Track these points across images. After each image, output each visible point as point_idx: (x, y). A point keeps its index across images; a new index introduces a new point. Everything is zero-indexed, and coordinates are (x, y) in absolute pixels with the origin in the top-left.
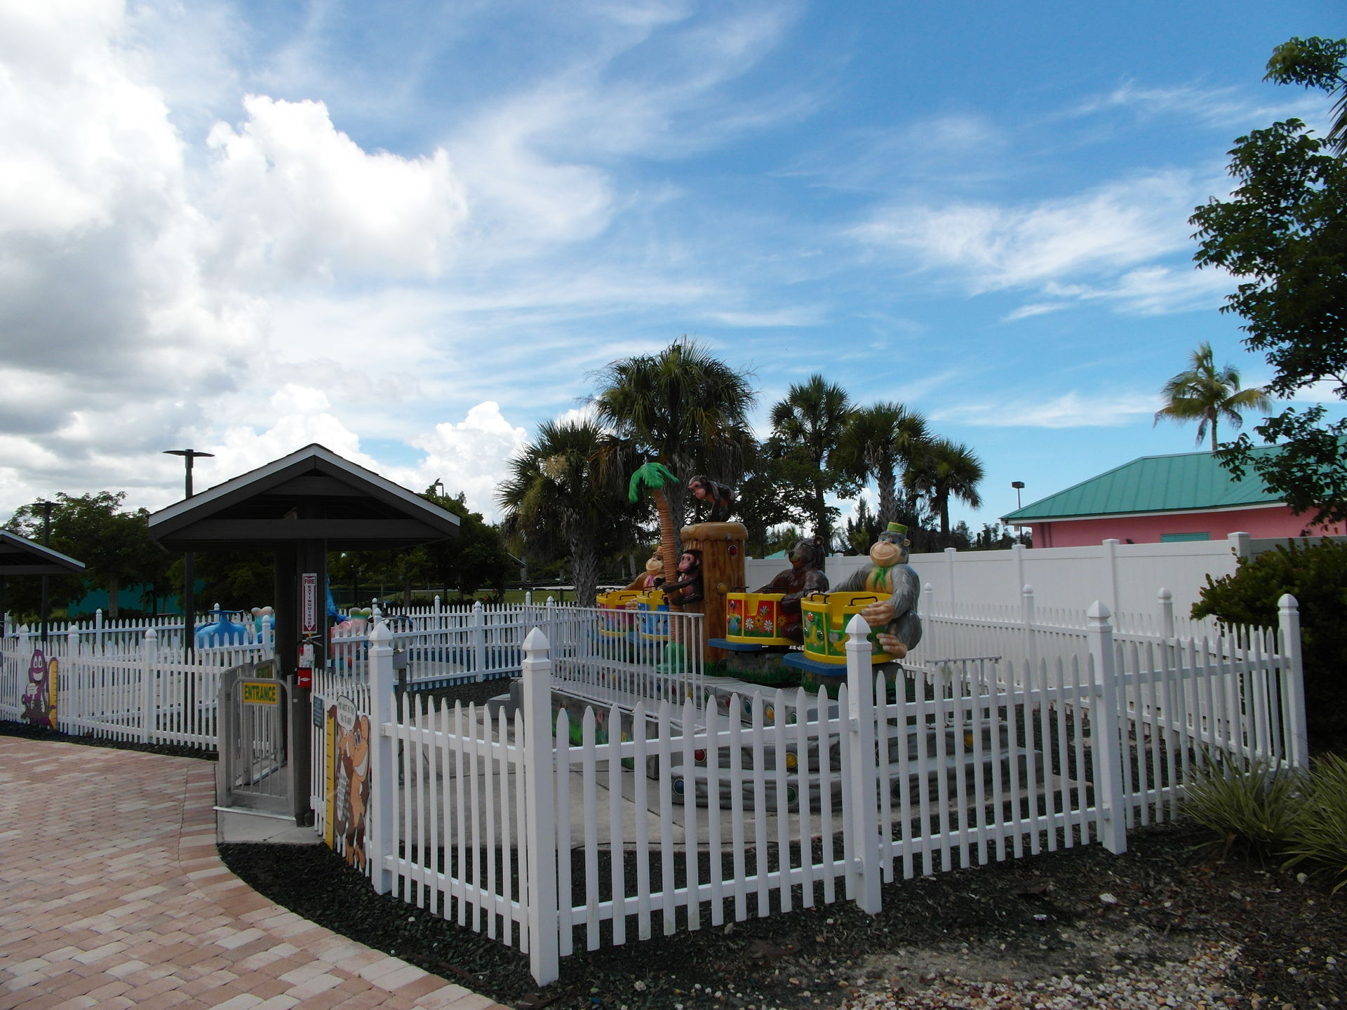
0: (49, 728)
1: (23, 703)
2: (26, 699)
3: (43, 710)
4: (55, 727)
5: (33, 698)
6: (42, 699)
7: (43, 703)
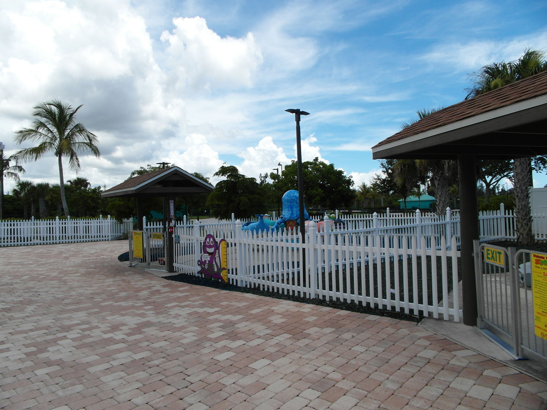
0: (220, 280)
1: (199, 265)
2: (201, 263)
3: (216, 270)
4: (226, 281)
5: (207, 262)
6: (214, 263)
7: (215, 265)
